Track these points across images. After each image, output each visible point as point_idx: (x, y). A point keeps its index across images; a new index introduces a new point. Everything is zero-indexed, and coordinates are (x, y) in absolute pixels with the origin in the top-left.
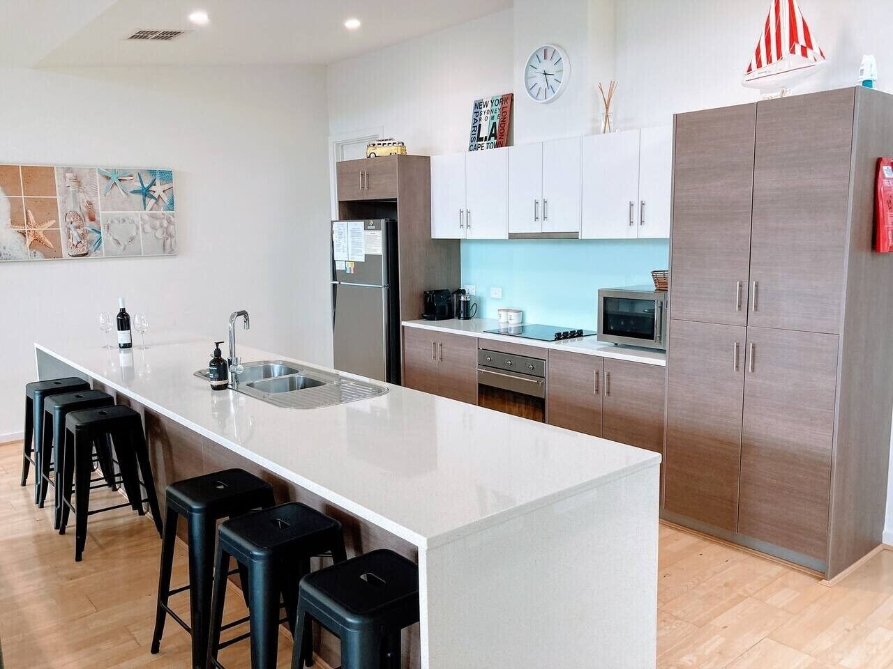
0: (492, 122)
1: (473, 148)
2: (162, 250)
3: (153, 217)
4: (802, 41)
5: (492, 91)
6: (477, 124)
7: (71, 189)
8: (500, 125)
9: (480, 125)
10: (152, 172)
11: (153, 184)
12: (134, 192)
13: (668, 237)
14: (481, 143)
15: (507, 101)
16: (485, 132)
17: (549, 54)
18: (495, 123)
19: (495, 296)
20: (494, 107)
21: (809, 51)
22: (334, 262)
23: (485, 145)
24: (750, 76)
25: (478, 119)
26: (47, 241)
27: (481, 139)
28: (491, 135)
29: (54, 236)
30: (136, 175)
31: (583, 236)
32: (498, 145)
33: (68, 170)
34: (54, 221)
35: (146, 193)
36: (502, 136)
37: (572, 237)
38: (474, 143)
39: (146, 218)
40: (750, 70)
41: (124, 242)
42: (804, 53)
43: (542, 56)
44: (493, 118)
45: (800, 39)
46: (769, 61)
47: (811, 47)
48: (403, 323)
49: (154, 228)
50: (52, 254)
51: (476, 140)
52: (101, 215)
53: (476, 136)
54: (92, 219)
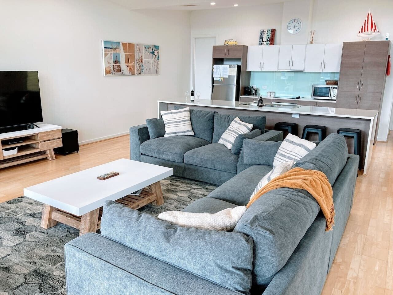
0: (268, 37)
1: (261, 44)
2: (156, 73)
3: (155, 61)
4: (374, 28)
5: (267, 28)
6: (262, 37)
7: (138, 51)
8: (271, 38)
9: (263, 38)
10: (155, 46)
11: (155, 50)
12: (151, 53)
13: (339, 72)
14: (264, 43)
15: (273, 32)
16: (265, 39)
17: (296, 21)
18: (269, 38)
19: (265, 88)
20: (269, 33)
21: (375, 30)
22: (213, 78)
23: (265, 44)
24: (360, 34)
25: (262, 35)
26: (132, 69)
27: (263, 42)
28: (267, 41)
29: (133, 67)
30: (151, 47)
31: (305, 71)
32: (270, 44)
33: (137, 45)
34: (134, 62)
35: (153, 53)
36: (271, 41)
37: (301, 72)
38: (261, 43)
39: (153, 62)
40: (359, 32)
41: (148, 69)
42: (374, 31)
43: (293, 21)
44: (268, 36)
45: (374, 27)
46: (365, 31)
47: (376, 30)
48: (241, 96)
49: (154, 65)
50: (133, 74)
51: (261, 42)
52: (144, 60)
53: (262, 41)
54: (142, 62)
